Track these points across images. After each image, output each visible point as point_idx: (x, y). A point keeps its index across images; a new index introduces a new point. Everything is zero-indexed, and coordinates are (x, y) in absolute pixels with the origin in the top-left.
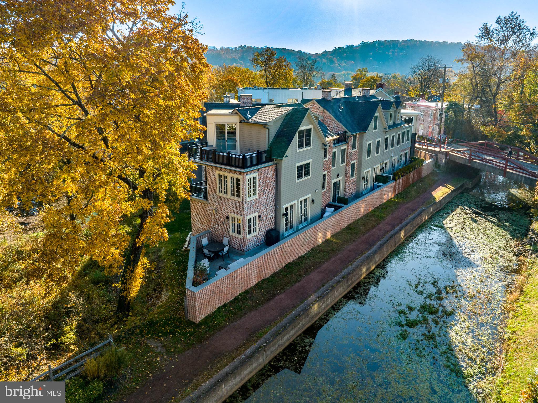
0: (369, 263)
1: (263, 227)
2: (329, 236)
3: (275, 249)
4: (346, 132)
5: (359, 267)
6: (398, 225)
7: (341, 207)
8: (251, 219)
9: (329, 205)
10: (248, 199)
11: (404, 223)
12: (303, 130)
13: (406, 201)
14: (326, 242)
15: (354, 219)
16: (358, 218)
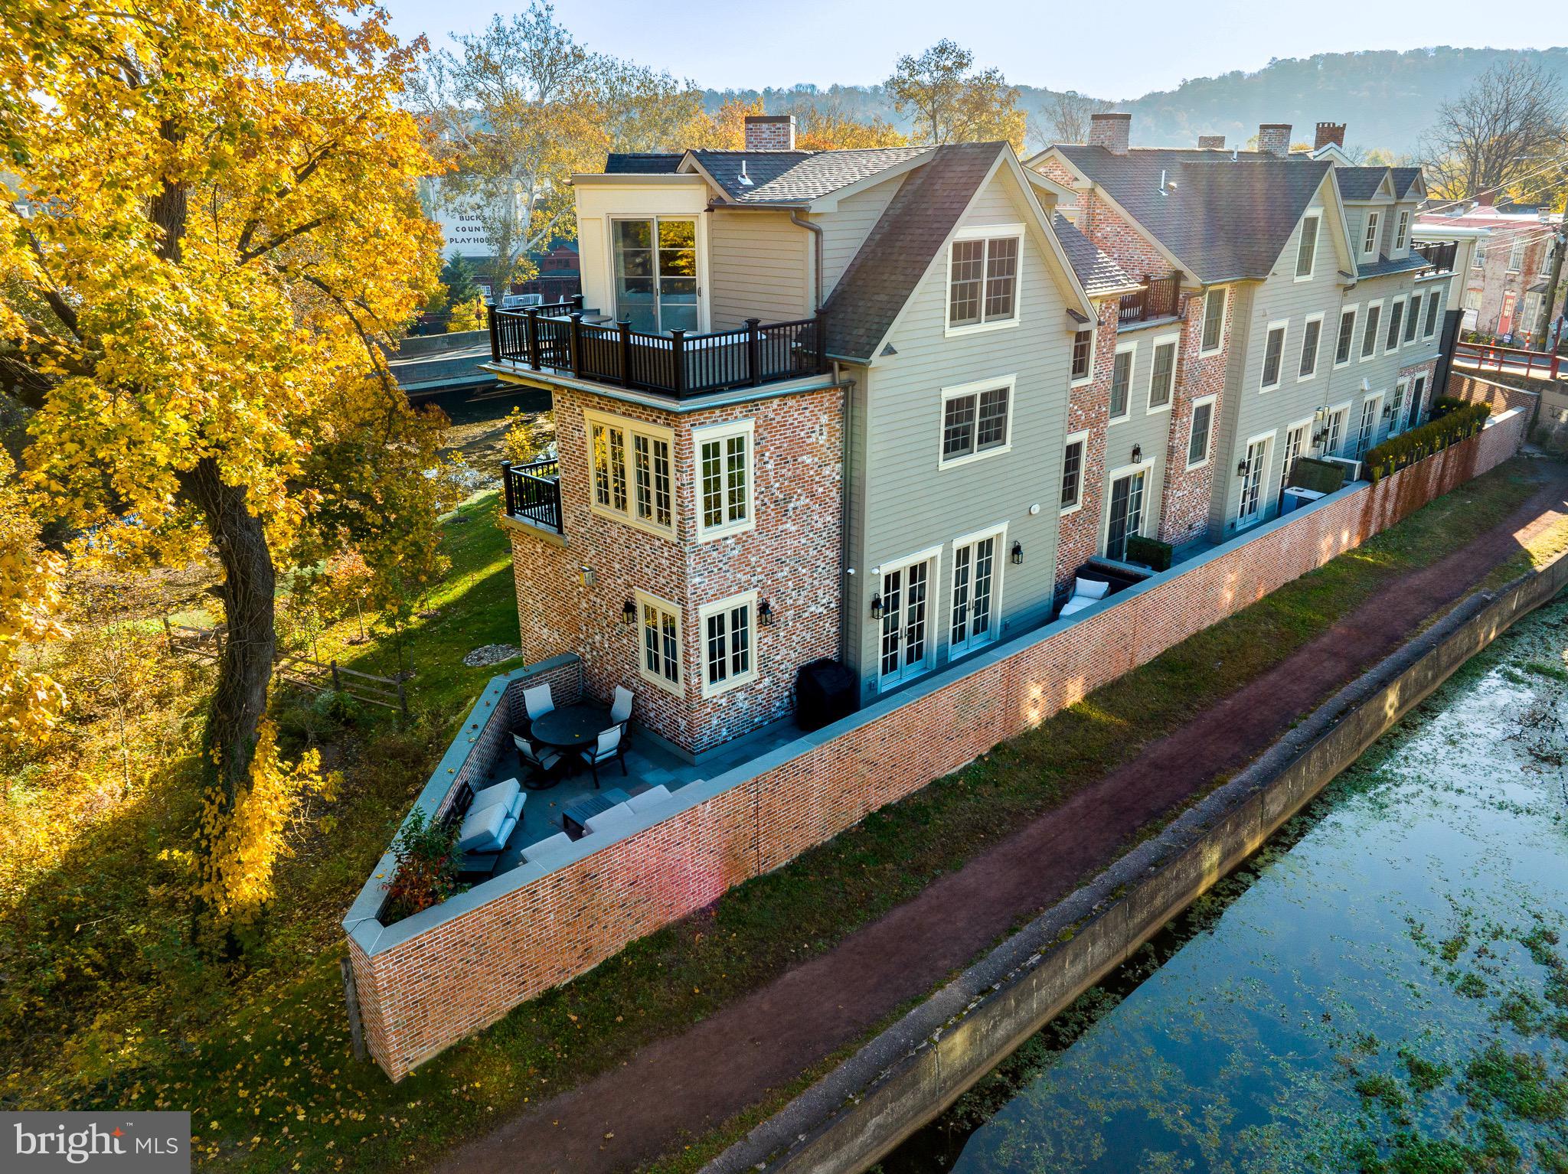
0: (1237, 826)
1: (783, 652)
2: (1074, 694)
3: (815, 751)
4: (1178, 276)
5: (1189, 846)
6: (1374, 659)
7: (1137, 579)
8: (721, 617)
9: (1091, 570)
10: (704, 535)
11: (1401, 653)
12: (979, 244)
13: (1410, 564)
14: (1063, 720)
15: (1191, 629)
16: (1207, 624)
